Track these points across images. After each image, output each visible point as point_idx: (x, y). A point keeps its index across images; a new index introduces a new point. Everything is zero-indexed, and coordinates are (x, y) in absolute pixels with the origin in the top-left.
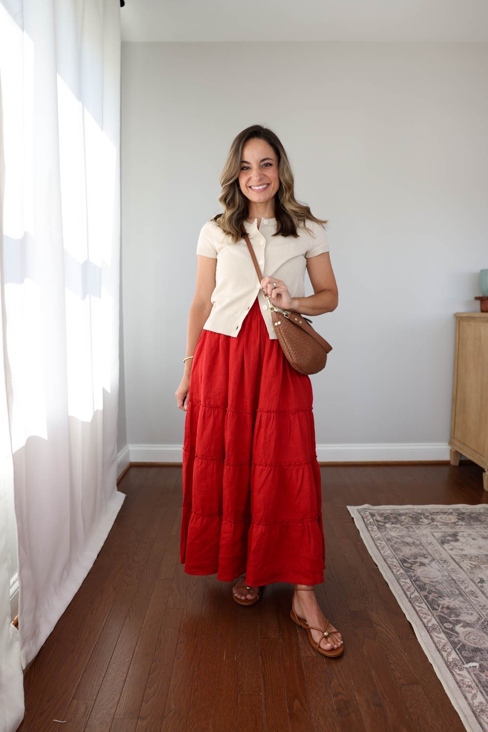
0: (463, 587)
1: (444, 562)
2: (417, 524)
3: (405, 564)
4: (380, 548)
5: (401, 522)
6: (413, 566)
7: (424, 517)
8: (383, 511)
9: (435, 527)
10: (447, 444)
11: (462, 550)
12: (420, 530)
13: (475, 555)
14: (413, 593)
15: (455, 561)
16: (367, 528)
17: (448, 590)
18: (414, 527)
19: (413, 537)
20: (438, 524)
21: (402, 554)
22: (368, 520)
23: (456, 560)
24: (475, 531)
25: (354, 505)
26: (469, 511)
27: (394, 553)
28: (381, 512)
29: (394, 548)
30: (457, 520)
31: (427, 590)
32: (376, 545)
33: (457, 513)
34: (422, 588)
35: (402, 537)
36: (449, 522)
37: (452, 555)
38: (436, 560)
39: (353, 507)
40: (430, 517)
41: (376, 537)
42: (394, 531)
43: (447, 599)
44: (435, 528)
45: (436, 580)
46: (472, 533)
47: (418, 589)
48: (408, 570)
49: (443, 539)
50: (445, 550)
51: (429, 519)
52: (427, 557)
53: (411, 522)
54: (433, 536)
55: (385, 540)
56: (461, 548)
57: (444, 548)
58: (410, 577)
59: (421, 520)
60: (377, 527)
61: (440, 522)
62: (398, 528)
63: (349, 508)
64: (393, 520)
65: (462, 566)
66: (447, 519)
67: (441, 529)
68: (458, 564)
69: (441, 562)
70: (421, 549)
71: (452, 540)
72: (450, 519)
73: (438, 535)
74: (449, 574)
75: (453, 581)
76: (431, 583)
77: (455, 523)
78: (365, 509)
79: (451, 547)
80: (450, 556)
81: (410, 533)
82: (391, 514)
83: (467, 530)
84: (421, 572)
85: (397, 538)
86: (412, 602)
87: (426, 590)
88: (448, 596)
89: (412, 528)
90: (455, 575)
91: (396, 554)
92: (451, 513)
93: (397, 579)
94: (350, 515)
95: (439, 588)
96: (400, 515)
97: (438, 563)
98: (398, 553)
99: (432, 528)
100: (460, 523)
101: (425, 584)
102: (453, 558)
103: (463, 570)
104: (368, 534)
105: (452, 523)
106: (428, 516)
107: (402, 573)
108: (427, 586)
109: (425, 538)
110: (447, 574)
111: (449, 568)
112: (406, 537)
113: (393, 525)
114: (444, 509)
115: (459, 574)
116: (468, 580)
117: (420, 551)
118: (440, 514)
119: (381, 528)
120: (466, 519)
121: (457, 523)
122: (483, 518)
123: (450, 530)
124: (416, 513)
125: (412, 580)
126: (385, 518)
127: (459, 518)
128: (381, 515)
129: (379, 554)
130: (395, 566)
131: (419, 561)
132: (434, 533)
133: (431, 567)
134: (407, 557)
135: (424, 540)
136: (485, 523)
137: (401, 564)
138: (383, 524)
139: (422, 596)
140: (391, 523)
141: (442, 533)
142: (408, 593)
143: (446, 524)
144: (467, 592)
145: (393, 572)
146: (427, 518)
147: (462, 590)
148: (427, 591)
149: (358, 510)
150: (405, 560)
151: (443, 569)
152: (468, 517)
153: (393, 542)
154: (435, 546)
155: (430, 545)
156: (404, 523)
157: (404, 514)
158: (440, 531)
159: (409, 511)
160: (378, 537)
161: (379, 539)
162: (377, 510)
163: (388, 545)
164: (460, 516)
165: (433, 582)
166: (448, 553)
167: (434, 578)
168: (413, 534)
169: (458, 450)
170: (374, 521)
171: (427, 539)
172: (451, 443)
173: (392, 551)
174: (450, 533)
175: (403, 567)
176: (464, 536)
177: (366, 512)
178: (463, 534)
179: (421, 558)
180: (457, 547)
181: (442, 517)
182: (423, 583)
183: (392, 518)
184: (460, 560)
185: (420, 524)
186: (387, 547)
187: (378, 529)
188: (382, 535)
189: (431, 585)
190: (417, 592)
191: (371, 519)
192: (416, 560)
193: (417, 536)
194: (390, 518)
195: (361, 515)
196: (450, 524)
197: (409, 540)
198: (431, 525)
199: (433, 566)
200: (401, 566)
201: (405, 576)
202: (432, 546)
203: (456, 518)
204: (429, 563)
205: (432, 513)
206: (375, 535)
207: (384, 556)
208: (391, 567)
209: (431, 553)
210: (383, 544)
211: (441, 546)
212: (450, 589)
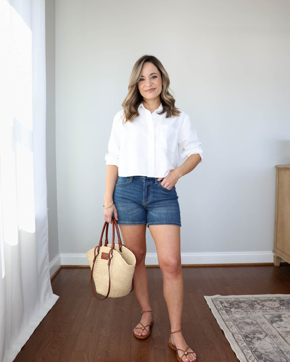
1: (274, 337)
2: (252, 309)
3: (247, 339)
4: (229, 327)
5: (241, 307)
6: (253, 340)
7: (257, 304)
8: (229, 300)
9: (265, 310)
10: (272, 252)
11: (286, 327)
12: (255, 313)
14: (253, 361)
16: (219, 312)
17: (278, 358)
18: (250, 311)
19: (251, 318)
20: (267, 308)
21: (244, 332)
22: (219, 306)
23: (282, 335)
25: (209, 296)
26: (287, 298)
27: (239, 331)
28: (227, 300)
29: (239, 327)
30: (279, 305)
32: (226, 325)
33: (279, 300)
34: (260, 357)
35: (244, 318)
36: (274, 307)
37: (280, 332)
38: (269, 336)
39: (208, 297)
40: (261, 304)
41: (225, 319)
42: (237, 314)
45: (269, 350)
47: (257, 358)
48: (249, 343)
49: (272, 319)
50: (274, 328)
51: (260, 305)
52: (262, 333)
53: (248, 307)
54: (265, 317)
55: (232, 320)
57: (273, 327)
58: (251, 349)
59: (255, 306)
60: (225, 311)
61: (268, 307)
62: (240, 312)
63: (205, 297)
64: (236, 306)
65: (287, 340)
66: (273, 304)
67: (269, 312)
68: (284, 339)
69: (272, 337)
70: (258, 328)
71: (278, 320)
72: (275, 305)
73: (268, 317)
74: (278, 346)
75: (282, 352)
76: (266, 353)
77: (278, 308)
79: (278, 326)
80: (278, 332)
81: (249, 315)
82: (234, 301)
83: (286, 313)
84: (258, 344)
85: (240, 319)
87: (262, 359)
89: (249, 311)
90: (282, 347)
91: (240, 331)
92: (275, 300)
93: (241, 350)
94: (206, 302)
95: (271, 357)
96: (240, 302)
97: (270, 338)
98: (243, 330)
99: (263, 312)
100: (282, 307)
101: (262, 354)
102: (280, 334)
103: (288, 343)
104: (220, 316)
105: (276, 308)
106: (260, 303)
107: (245, 346)
108: (263, 356)
109: (259, 319)
110: (276, 346)
111: (278, 342)
112: (246, 318)
113: (236, 310)
114: (270, 298)
115: (285, 346)
117: (257, 329)
118: (267, 302)
119: (229, 312)
120: (285, 304)
121: (280, 308)
123: (275, 313)
124: (251, 301)
125: (252, 351)
128: (228, 302)
130: (240, 340)
131: (257, 336)
132: (265, 315)
133: (265, 341)
134: (248, 333)
135: (259, 321)
137: (245, 340)
138: (229, 309)
140: (234, 308)
141: (270, 315)
142: (250, 361)
143: (272, 309)
145: (238, 345)
146: (259, 304)
147: (288, 359)
148: (263, 360)
149: (211, 299)
150: (247, 336)
151: (274, 342)
152: (286, 303)
153: (238, 322)
154: (267, 325)
155: (264, 324)
156: (244, 308)
157: (243, 302)
158: (269, 314)
159: (246, 299)
160: (227, 319)
161: (228, 320)
162: (225, 299)
163: (235, 325)
164: (282, 302)
165: (267, 352)
166: (276, 330)
167: (268, 349)
168: (251, 316)
169: (279, 256)
170: (223, 307)
171: (261, 320)
172: (274, 251)
173: (238, 329)
174: (276, 315)
175: (246, 341)
176: (286, 317)
177: (217, 301)
178: (285, 316)
179: (258, 334)
180: (282, 326)
181: (270, 303)
182: (260, 354)
183: (235, 304)
184: (284, 336)
185: (254, 309)
186: (234, 326)
187: (226, 313)
188: (230, 317)
189: (266, 355)
190: (256, 361)
191: (221, 305)
192: (255, 336)
193: (254, 318)
194: (234, 304)
195: (213, 303)
196: (276, 309)
197: (249, 321)
198: (262, 310)
199: (266, 340)
200: (244, 340)
201: (248, 348)
202: (265, 325)
203: (279, 304)
204: (264, 337)
205: (263, 300)
206: (225, 317)
207: (232, 333)
208: (238, 341)
209: (265, 330)
210: (231, 324)
211: (271, 325)
212: (280, 358)
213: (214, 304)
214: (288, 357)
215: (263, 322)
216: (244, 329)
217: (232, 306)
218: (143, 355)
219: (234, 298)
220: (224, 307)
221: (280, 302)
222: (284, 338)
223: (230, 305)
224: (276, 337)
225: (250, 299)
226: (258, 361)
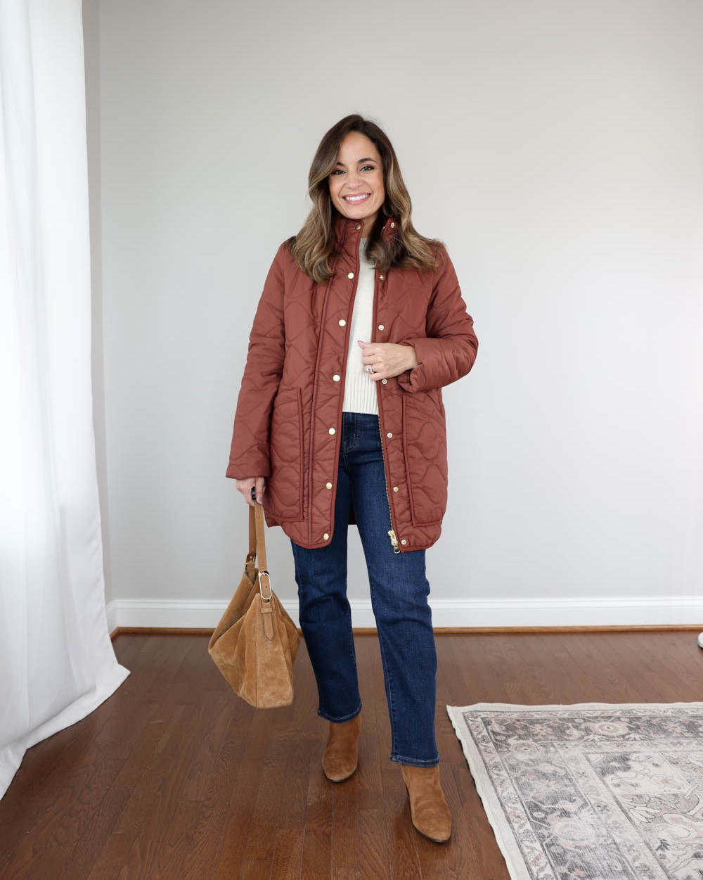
0: (630, 858)
1: (602, 810)
2: (560, 738)
3: (535, 814)
4: (496, 783)
5: (534, 735)
6: (550, 817)
7: (574, 727)
8: (506, 715)
9: (590, 743)
11: (636, 786)
12: (567, 750)
13: (656, 795)
14: (542, 869)
15: (621, 807)
16: (477, 745)
17: (604, 863)
18: (555, 744)
19: (555, 763)
20: (597, 737)
21: (532, 795)
22: (480, 733)
23: (623, 805)
24: (658, 750)
25: (458, 705)
26: (647, 713)
27: (519, 792)
28: (501, 716)
29: (520, 783)
30: (627, 731)
31: (568, 864)
32: (491, 777)
33: (628, 718)
34: (559, 859)
35: (536, 762)
36: (614, 734)
37: (618, 797)
38: (589, 806)
39: (456, 708)
41: (491, 763)
42: (522, 752)
44: (592, 745)
45: (583, 844)
46: (652, 754)
47: (552, 861)
48: (539, 823)
49: (604, 765)
50: (607, 786)
51: (582, 729)
52: (575, 800)
53: (551, 735)
54: (588, 760)
55: (507, 767)
56: (633, 782)
57: (604, 783)
58: (541, 837)
59: (568, 732)
60: (494, 743)
61: (600, 735)
62: (529, 746)
63: (449, 708)
64: (521, 732)
65: (630, 815)
66: (612, 728)
67: (600, 747)
68: (626, 815)
69: (598, 810)
70: (566, 786)
71: (620, 768)
72: (616, 729)
73: (596, 758)
74: (609, 833)
75: (615, 846)
76: (577, 850)
77: (623, 736)
78: (476, 711)
79: (616, 782)
80: (615, 798)
81: (550, 755)
82: (518, 720)
83: (642, 749)
84: (561, 828)
85: (527, 765)
87: (565, 863)
88: (602, 874)
89: (553, 746)
90: (619, 834)
91: (523, 794)
92: (619, 718)
93: (518, 842)
94: (451, 722)
95: (588, 860)
96: (533, 722)
97: (592, 811)
98: (527, 792)
99: (586, 747)
100: (632, 736)
101: (565, 852)
102: (618, 802)
103: (634, 824)
105: (619, 737)
106: (581, 724)
107: (528, 831)
108: (569, 857)
109: (574, 764)
110: (605, 832)
111: (610, 821)
112: (542, 762)
113: (521, 741)
114: (608, 711)
115: (626, 831)
116: (641, 844)
117: (564, 788)
118: (599, 721)
119: (501, 747)
120: (642, 728)
121: (627, 737)
122: (670, 726)
123: (616, 750)
124: (561, 719)
125: (544, 844)
126: (508, 728)
127: (632, 726)
128: (501, 723)
129: (494, 794)
130: (518, 817)
131: (560, 807)
132: (588, 755)
133: (580, 819)
134: (540, 799)
135: (572, 768)
136: (674, 735)
137: (529, 814)
138: (503, 738)
140: (517, 737)
141: (602, 755)
142: (534, 869)
143: (609, 739)
144: (637, 867)
145: (512, 827)
146: (576, 727)
147: (629, 863)
148: (567, 866)
149: (463, 713)
150: (537, 806)
151: (599, 822)
152: (645, 724)
153: (520, 772)
154: (590, 780)
155: (583, 777)
156: (540, 737)
157: (541, 721)
158: (600, 751)
159: (549, 715)
160: (495, 762)
161: (496, 767)
162: (496, 714)
163: (512, 777)
164: (634, 723)
165: (579, 847)
166: (610, 791)
167: (582, 840)
168: (555, 757)
170: (489, 734)
171: (578, 765)
173: (517, 790)
174: (617, 755)
175: (531, 819)
176: (641, 760)
177: (476, 718)
178: (638, 757)
179: (563, 801)
180: (628, 781)
181: (604, 725)
182: (562, 851)
183: (519, 727)
184: (629, 806)
185: (566, 739)
186: (509, 781)
187: (495, 748)
188: (503, 758)
190: (550, 868)
191: (485, 729)
192: (556, 806)
193: (562, 761)
194: (516, 728)
195: (467, 724)
196: (616, 739)
197: (548, 769)
198: (585, 741)
199: (582, 817)
200: (528, 817)
201: (533, 837)
202: (586, 779)
203: (627, 727)
204: (577, 810)
205: (588, 717)
206: (491, 760)
207: (502, 799)
208: (511, 819)
209: (582, 792)
210: (503, 776)
211: (601, 779)
212: (608, 861)
213: (469, 727)
214: (630, 860)
215: (581, 773)
216: (532, 789)
217: (510, 733)
218: (277, 849)
219: (520, 712)
220: (491, 733)
221: (631, 722)
222: (627, 812)
223: (507, 730)
224: (608, 810)
225: (558, 715)
226: (553, 870)
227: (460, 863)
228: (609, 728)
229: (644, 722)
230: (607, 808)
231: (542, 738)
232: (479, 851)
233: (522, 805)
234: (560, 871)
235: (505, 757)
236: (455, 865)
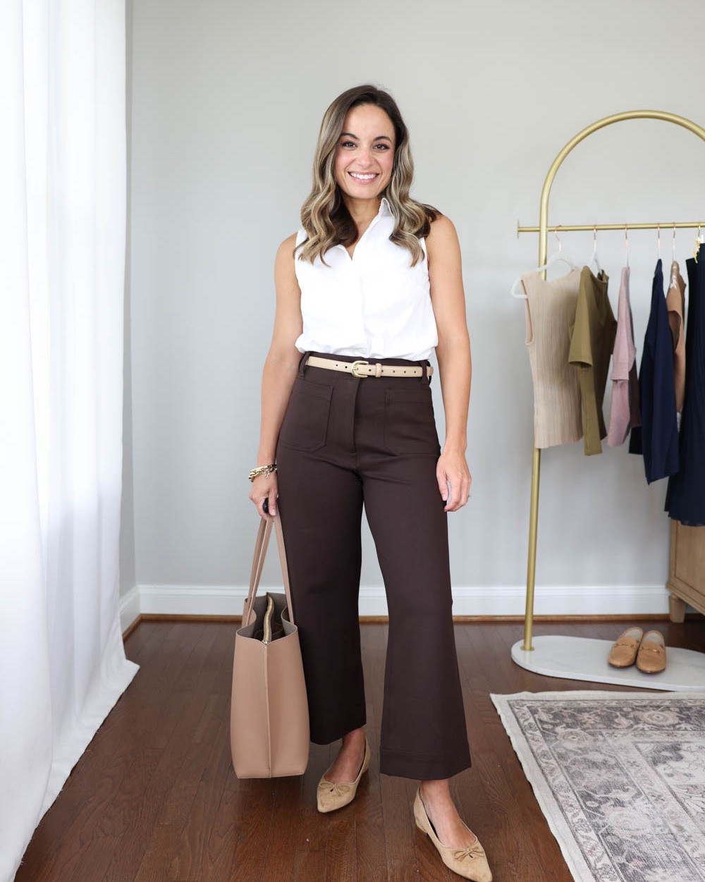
0: (688, 848)
1: (656, 800)
2: (608, 727)
3: (588, 803)
4: (547, 772)
5: (582, 724)
6: (602, 806)
7: (622, 715)
8: (553, 704)
9: (640, 732)
10: (664, 586)
11: (690, 776)
12: (615, 738)
14: (599, 859)
15: (676, 797)
16: (524, 733)
17: (662, 853)
18: (604, 733)
19: (604, 752)
20: (646, 727)
21: (584, 784)
22: (527, 720)
23: (678, 795)
25: (504, 693)
26: (698, 703)
27: (570, 782)
28: (548, 705)
29: (571, 771)
30: (677, 721)
31: (625, 854)
32: (540, 766)
33: (679, 708)
34: (616, 849)
35: (585, 750)
36: (665, 724)
37: (672, 787)
38: (644, 795)
39: (500, 696)
40: (631, 715)
41: (539, 751)
42: (571, 740)
43: (660, 871)
44: (641, 734)
45: (641, 833)
47: (608, 850)
48: (593, 813)
49: (655, 755)
50: (660, 776)
51: (631, 719)
52: (628, 789)
53: (599, 723)
54: (639, 749)
55: (556, 756)
56: (687, 772)
57: (657, 773)
58: (596, 827)
59: (616, 720)
60: (541, 732)
61: (649, 724)
62: (577, 734)
63: (494, 696)
64: (569, 720)
65: (688, 807)
66: (661, 718)
67: (650, 736)
68: (682, 804)
69: (652, 799)
70: (618, 775)
71: (671, 758)
72: (666, 719)
73: (647, 748)
74: (664, 822)
75: (672, 837)
76: (634, 840)
77: (674, 726)
78: (522, 701)
79: (669, 771)
80: (669, 787)
81: (598, 744)
82: (565, 709)
83: (694, 739)
84: (616, 818)
85: (576, 753)
86: (598, 876)
87: (623, 853)
88: (661, 864)
89: (602, 735)
90: (675, 824)
91: (574, 783)
92: (668, 708)
93: (573, 832)
94: (496, 710)
95: (645, 850)
96: (581, 711)
97: (647, 801)
98: (579, 781)
99: (635, 736)
100: (683, 726)
101: (622, 841)
102: (672, 793)
103: (690, 815)
104: (526, 744)
105: (668, 726)
106: (629, 713)
107: (582, 820)
108: (625, 847)
109: (624, 754)
110: (661, 823)
111: (665, 811)
112: (591, 751)
113: (569, 730)
114: (656, 700)
115: (683, 821)
116: (698, 835)
117: (616, 778)
118: (648, 710)
119: (548, 735)
120: (693, 718)
121: (678, 726)
123: (666, 740)
124: (607, 708)
125: (599, 833)
126: (556, 716)
127: (682, 716)
128: (549, 710)
129: (545, 783)
130: (571, 806)
131: (614, 796)
132: (639, 745)
133: (634, 808)
134: (592, 788)
135: (622, 757)
138: (551, 727)
139: (615, 864)
140: (564, 725)
141: (653, 745)
142: (592, 859)
143: (659, 728)
144: (696, 858)
145: (566, 818)
146: (625, 715)
147: (688, 854)
148: (624, 856)
149: (508, 701)
150: (589, 795)
151: (655, 812)
152: (696, 714)
153: (569, 761)
154: (641, 769)
155: (634, 766)
156: (587, 725)
157: (588, 709)
158: (650, 740)
159: (596, 704)
160: (543, 751)
161: (545, 755)
162: (542, 703)
163: (561, 766)
164: (684, 713)
165: (635, 837)
166: (664, 781)
167: (638, 830)
168: (604, 746)
169: (682, 598)
170: (536, 723)
171: (628, 755)
172: (669, 585)
173: (568, 778)
174: (668, 744)
175: (585, 808)
176: (693, 750)
177: (523, 706)
178: (690, 747)
179: (617, 790)
180: (680, 770)
181: (654, 715)
182: (617, 841)
183: (567, 716)
184: (684, 796)
185: (614, 728)
186: (559, 769)
187: (543, 736)
188: (551, 747)
189: (632, 844)
190: (607, 857)
191: (532, 718)
192: (609, 795)
193: (611, 750)
194: (563, 716)
195: (513, 712)
196: (667, 728)
197: (598, 757)
198: (636, 729)
199: (636, 807)
200: (581, 806)
201: (588, 827)
202: (637, 768)
203: (677, 716)
204: (631, 799)
205: (636, 706)
206: (539, 748)
207: (553, 788)
208: (564, 808)
209: (634, 781)
210: (552, 764)
211: (653, 769)
212: (666, 852)
213: (515, 715)
214: (688, 851)
215: (632, 762)
216: (583, 778)
217: (558, 721)
218: (329, 840)
219: (566, 701)
220: (538, 722)
222: (683, 801)
223: (554, 718)
224: (662, 800)
225: (605, 704)
226: (611, 860)
227: (518, 856)
228: (658, 717)
229: (695, 712)
230: (662, 798)
231: (590, 727)
232: (536, 844)
233: (575, 793)
234: (618, 861)
235: (553, 745)
236: (513, 858)
